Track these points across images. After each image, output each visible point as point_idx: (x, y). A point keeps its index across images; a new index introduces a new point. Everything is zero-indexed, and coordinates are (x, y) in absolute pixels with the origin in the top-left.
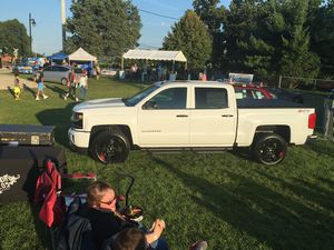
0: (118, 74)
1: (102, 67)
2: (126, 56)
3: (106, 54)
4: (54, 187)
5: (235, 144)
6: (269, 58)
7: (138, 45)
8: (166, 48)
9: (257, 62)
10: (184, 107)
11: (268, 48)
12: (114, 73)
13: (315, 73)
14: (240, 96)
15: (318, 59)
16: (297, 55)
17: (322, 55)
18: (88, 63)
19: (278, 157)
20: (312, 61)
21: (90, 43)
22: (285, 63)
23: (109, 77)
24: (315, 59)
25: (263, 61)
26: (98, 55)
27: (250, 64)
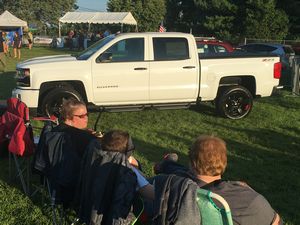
0: (55, 41)
1: (35, 34)
2: (63, 20)
3: (38, 18)
4: (21, 119)
5: (199, 98)
6: (232, 18)
7: (77, 8)
8: (112, 9)
9: (219, 23)
10: (141, 59)
11: (230, 6)
12: (49, 41)
13: (283, 34)
14: (202, 51)
15: (286, 18)
16: (263, 13)
17: (290, 13)
18: (17, 29)
19: (244, 111)
20: (279, 20)
21: (17, 6)
22: (250, 24)
23: (44, 46)
24: (283, 17)
25: (225, 21)
26: (28, 20)
27: (211, 26)
